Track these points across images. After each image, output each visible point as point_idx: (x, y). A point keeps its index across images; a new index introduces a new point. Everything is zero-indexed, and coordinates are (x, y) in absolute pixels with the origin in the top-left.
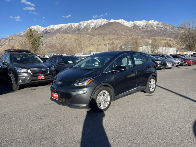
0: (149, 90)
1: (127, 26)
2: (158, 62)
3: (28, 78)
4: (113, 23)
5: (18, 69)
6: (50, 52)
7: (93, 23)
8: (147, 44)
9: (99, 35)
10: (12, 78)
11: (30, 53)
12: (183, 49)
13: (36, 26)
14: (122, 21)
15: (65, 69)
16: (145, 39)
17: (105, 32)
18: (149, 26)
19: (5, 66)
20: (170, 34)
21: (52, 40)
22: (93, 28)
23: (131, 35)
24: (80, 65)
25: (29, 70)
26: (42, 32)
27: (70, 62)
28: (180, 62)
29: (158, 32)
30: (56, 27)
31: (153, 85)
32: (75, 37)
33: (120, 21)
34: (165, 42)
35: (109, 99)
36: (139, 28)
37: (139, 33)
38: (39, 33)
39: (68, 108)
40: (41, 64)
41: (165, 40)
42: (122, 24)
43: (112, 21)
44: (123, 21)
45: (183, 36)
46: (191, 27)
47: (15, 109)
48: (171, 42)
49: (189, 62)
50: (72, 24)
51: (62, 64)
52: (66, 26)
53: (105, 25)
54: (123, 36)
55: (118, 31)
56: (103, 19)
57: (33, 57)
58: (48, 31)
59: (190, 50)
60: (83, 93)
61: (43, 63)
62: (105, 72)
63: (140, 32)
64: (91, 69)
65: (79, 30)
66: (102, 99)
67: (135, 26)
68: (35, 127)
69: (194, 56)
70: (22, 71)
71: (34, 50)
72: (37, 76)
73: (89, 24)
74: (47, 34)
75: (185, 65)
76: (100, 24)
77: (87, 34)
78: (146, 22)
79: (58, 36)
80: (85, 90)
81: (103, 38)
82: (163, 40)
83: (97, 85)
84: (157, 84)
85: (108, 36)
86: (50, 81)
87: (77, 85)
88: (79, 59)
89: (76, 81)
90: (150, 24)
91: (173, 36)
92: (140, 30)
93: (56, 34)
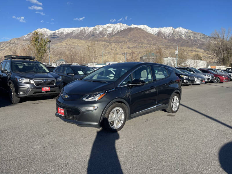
0: (172, 110)
1: (151, 33)
2: (185, 77)
3: (31, 90)
4: (133, 28)
5: (19, 79)
6: (58, 61)
7: (110, 28)
8: (173, 55)
9: (117, 43)
10: (11, 89)
11: (34, 60)
12: (215, 62)
13: (43, 29)
14: (144, 27)
15: (74, 80)
16: (171, 49)
17: (124, 39)
18: (176, 34)
19: (4, 75)
20: (200, 44)
21: (60, 47)
22: (109, 33)
23: (155, 44)
24: (92, 77)
25: (32, 80)
26: (50, 36)
27: (81, 73)
28: (210, 78)
29: (186, 42)
30: (67, 31)
31: (176, 104)
32: (88, 43)
33: (142, 27)
34: (194, 53)
35: (123, 117)
36: (164, 36)
37: (163, 42)
38: (46, 37)
39: (75, 126)
40: (46, 74)
41: (195, 51)
42: (144, 31)
43: (133, 26)
44: (146, 26)
45: (215, 47)
46: (225, 37)
47: (14, 125)
48: (201, 54)
49: (221, 78)
50: (86, 28)
51: (71, 74)
52: (78, 30)
53: (125, 30)
54: (145, 45)
55: (139, 38)
56: (122, 24)
57: (38, 65)
58: (57, 35)
59: (224, 64)
60: (94, 109)
61: (49, 72)
62: (120, 86)
63: (165, 40)
64: (104, 82)
65: (93, 35)
66: (116, 117)
67: (159, 33)
68: (36, 147)
69: (227, 72)
70: (24, 81)
71: (40, 57)
72: (40, 88)
73: (105, 29)
74: (56, 39)
75: (216, 82)
76: (119, 29)
77: (102, 41)
78: (173, 29)
79: (69, 41)
80: (96, 105)
81: (121, 46)
82: (191, 51)
84: (181, 102)
85: (127, 44)
86: (56, 94)
87: (87, 100)
88: (91, 69)
89: (86, 95)
90: (178, 32)
91: (204, 47)
92: (165, 38)
93: (66, 39)
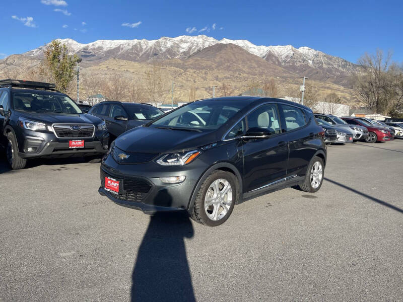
0: (311, 186)
1: (255, 54)
3: (48, 144)
4: (226, 45)
5: (26, 123)
6: (92, 97)
7: (185, 42)
9: (199, 69)
10: (10, 141)
11: (53, 90)
12: (363, 108)
13: (65, 40)
14: (245, 43)
15: (128, 129)
16: (289, 83)
17: (209, 63)
18: (297, 58)
20: (338, 77)
21: (96, 73)
22: (184, 52)
23: (261, 74)
24: (168, 122)
25: (51, 126)
26: (78, 52)
27: (140, 116)
28: (361, 133)
29: (315, 71)
30: (109, 44)
31: (318, 176)
32: (146, 68)
33: (240, 43)
34: (329, 92)
35: (230, 198)
36: (278, 61)
37: (277, 71)
38: (71, 54)
39: (137, 213)
40: (76, 116)
41: (328, 88)
42: (244, 50)
43: (225, 41)
44: (247, 42)
45: (365, 82)
46: (382, 65)
47: (18, 210)
48: (339, 94)
49: (379, 134)
50: (142, 41)
51: (122, 118)
52: (129, 45)
53: (210, 48)
54: (245, 75)
55: (234, 62)
56: (205, 37)
57: (61, 101)
58: (90, 52)
59: (378, 112)
60: (177, 181)
61: (82, 113)
62: (226, 138)
63: (280, 68)
64: (196, 131)
65: (156, 54)
66: (217, 198)
67: (270, 56)
68: (64, 254)
69: (388, 124)
70: (35, 128)
72: (67, 141)
73: (177, 44)
74: (89, 59)
75: (370, 140)
76: (200, 45)
77: (171, 64)
78: (294, 48)
79: (112, 63)
80: (182, 175)
81: (204, 75)
82: (322, 87)
83: (208, 166)
85: (214, 72)
87: (165, 164)
88: (159, 111)
89: (162, 153)
90: (301, 55)
91: (345, 81)
92: (280, 64)
93: (106, 60)
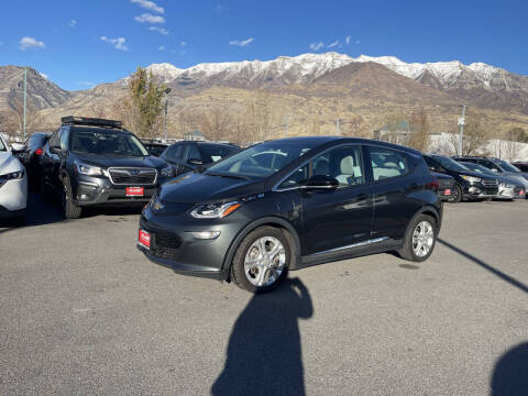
1: (405, 75)
2: (472, 180)
3: (103, 191)
4: (364, 64)
5: (81, 166)
7: (309, 62)
9: (327, 96)
10: (65, 187)
11: (120, 128)
13: (162, 65)
14: (390, 61)
17: (340, 88)
18: (467, 78)
21: (197, 104)
22: (307, 75)
23: (413, 102)
25: (107, 170)
26: (176, 79)
29: (494, 96)
30: (212, 68)
31: (426, 240)
32: (256, 97)
33: (384, 60)
34: (510, 125)
36: (439, 83)
37: (435, 97)
38: (167, 81)
40: (141, 159)
41: (513, 120)
42: (388, 70)
43: (363, 59)
44: (394, 60)
50: (254, 63)
51: (196, 162)
52: (237, 68)
53: (343, 69)
54: (390, 104)
55: (376, 87)
56: (336, 54)
57: (127, 139)
58: (190, 79)
60: (211, 237)
61: (148, 156)
62: (278, 188)
63: (440, 93)
64: (244, 179)
65: (270, 79)
66: (263, 259)
67: (426, 76)
70: (91, 172)
72: (123, 188)
73: (299, 65)
74: (189, 86)
76: (328, 66)
77: (289, 92)
78: (462, 65)
79: (216, 92)
80: (218, 228)
81: (333, 105)
82: (506, 119)
85: (346, 100)
87: (199, 216)
89: (197, 204)
90: (472, 74)
92: (441, 87)
93: (209, 88)
